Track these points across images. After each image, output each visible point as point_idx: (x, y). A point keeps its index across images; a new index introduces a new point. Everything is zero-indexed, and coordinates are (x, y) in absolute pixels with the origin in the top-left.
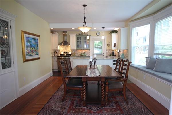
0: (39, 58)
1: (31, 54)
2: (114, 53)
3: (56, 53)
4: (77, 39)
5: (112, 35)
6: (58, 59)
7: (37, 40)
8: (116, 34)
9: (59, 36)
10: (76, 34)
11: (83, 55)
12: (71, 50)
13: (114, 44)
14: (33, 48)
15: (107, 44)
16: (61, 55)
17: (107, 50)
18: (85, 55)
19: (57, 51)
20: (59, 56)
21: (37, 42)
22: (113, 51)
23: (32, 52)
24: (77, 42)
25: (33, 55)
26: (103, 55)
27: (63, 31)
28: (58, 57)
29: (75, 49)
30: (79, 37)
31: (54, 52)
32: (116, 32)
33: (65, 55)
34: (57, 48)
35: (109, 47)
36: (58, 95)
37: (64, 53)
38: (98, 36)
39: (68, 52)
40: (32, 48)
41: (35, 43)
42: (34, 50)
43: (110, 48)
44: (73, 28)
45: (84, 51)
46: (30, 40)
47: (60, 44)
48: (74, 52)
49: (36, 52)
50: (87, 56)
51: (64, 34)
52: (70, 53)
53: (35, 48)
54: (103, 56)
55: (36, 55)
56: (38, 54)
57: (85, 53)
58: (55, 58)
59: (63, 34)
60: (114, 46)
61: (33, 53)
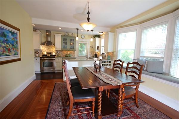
0: (19, 60)
1: (8, 54)
2: (96, 55)
3: (38, 53)
4: (62, 40)
5: (96, 39)
6: (41, 59)
7: (15, 34)
8: (99, 38)
9: (41, 34)
10: (61, 35)
12: (55, 51)
13: (97, 47)
14: (11, 45)
15: (91, 47)
16: (44, 55)
17: (90, 52)
18: (70, 56)
19: (39, 52)
20: (42, 57)
21: (16, 38)
22: (96, 53)
23: (9, 50)
24: (62, 43)
25: (10, 54)
26: (87, 56)
27: (46, 30)
28: (40, 57)
29: (61, 50)
30: (65, 38)
31: (36, 52)
32: (99, 36)
33: (49, 56)
34: (39, 47)
35: (92, 49)
36: (54, 108)
37: (48, 53)
38: (83, 38)
39: (52, 53)
40: (8, 46)
41: (13, 38)
42: (12, 48)
44: (59, 28)
45: (69, 53)
46: (6, 34)
47: (43, 44)
48: (58, 52)
49: (14, 51)
50: (71, 57)
51: (47, 34)
52: (54, 54)
53: (13, 45)
54: (87, 57)
55: (15, 55)
56: (17, 54)
57: (70, 54)
58: (37, 59)
60: (97, 49)
61: (11, 52)
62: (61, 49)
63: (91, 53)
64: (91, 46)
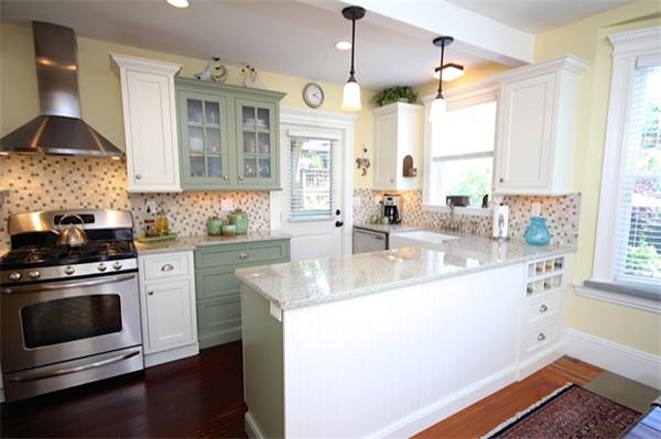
4: (184, 109)
5: (397, 107)
10: (175, 68)
11: (230, 228)
13: (405, 162)
15: (358, 161)
17: (355, 193)
24: (184, 130)
26: (339, 219)
35: (364, 174)
38: (311, 106)
43: (368, 182)
45: (228, 205)
51: (45, 62)
54: (339, 224)
57: (238, 211)
59: (40, 66)
60: (406, 174)
62: (182, 183)
63: (359, 198)
64: (362, 156)
